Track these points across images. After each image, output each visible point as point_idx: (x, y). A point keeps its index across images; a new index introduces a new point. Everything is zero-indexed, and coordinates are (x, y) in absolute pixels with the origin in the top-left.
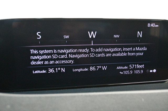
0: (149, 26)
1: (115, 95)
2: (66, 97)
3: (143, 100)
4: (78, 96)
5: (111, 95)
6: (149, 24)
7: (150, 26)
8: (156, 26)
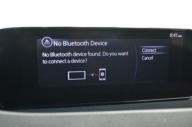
0: (171, 36)
1: (134, 114)
2: (79, 116)
3: (165, 120)
4: (93, 115)
5: (130, 114)
6: (171, 34)
7: (173, 36)
8: (179, 36)
